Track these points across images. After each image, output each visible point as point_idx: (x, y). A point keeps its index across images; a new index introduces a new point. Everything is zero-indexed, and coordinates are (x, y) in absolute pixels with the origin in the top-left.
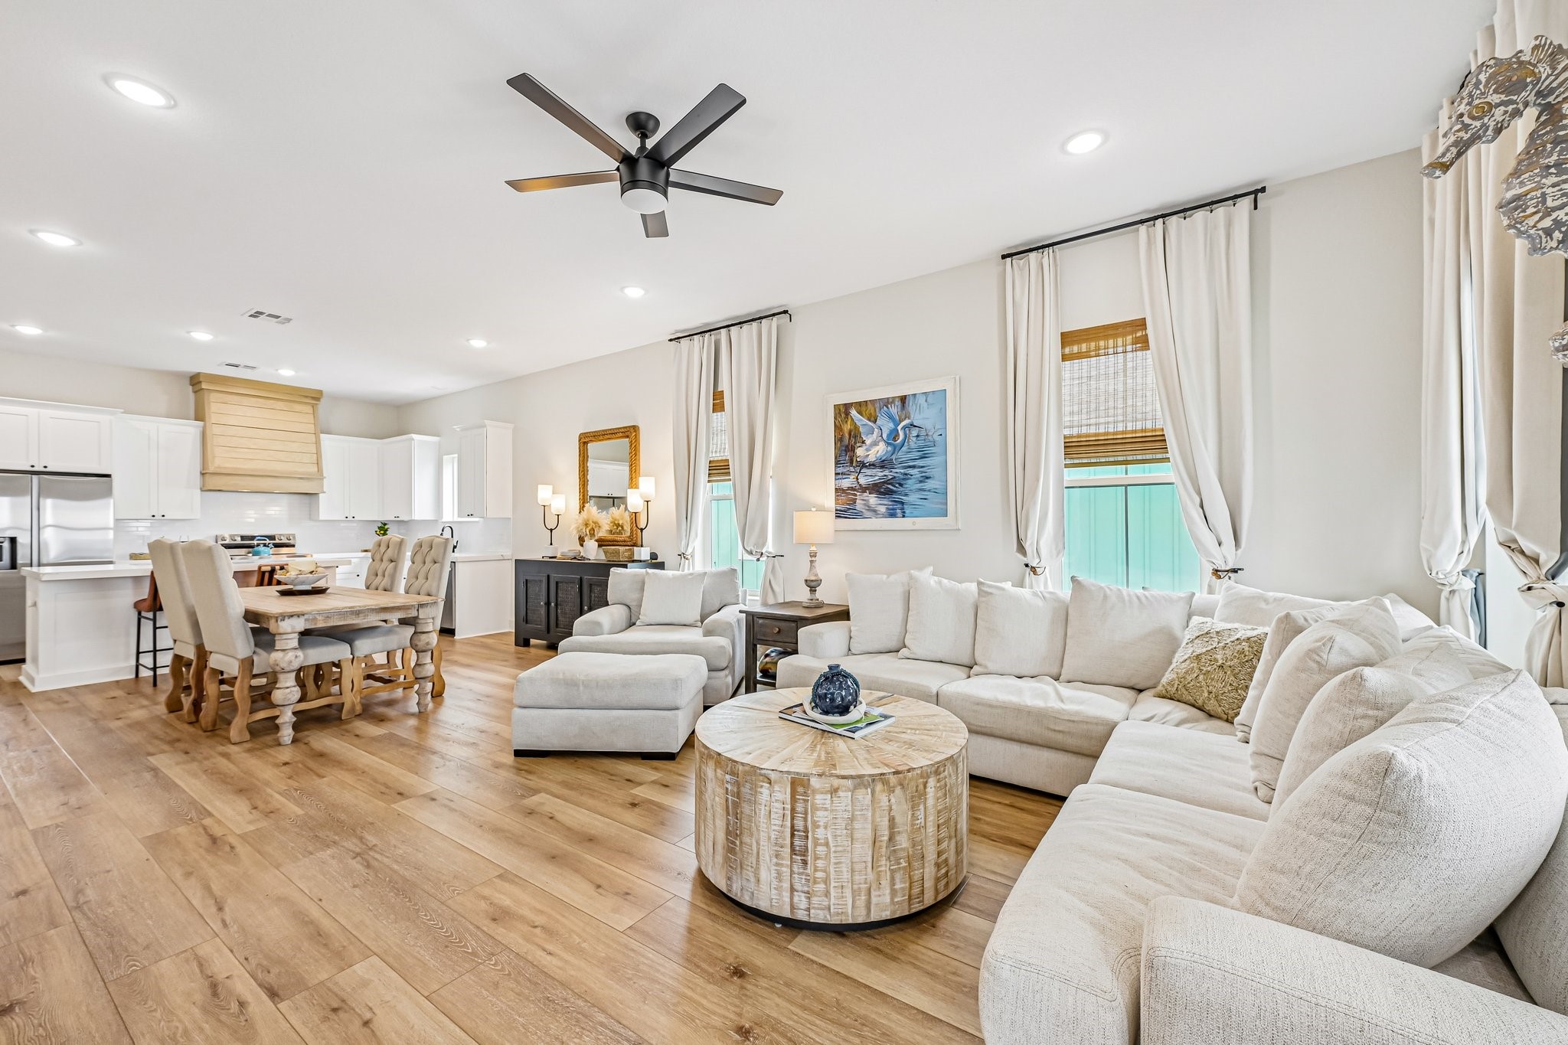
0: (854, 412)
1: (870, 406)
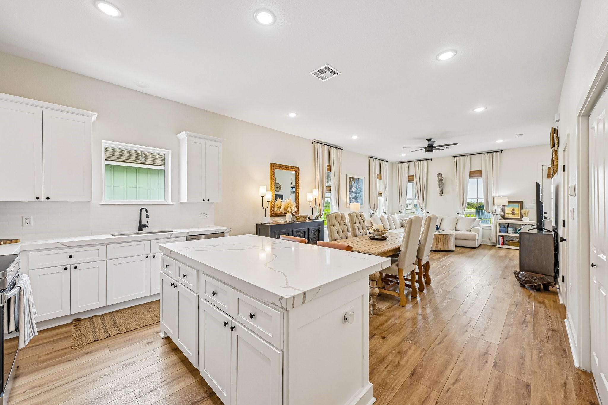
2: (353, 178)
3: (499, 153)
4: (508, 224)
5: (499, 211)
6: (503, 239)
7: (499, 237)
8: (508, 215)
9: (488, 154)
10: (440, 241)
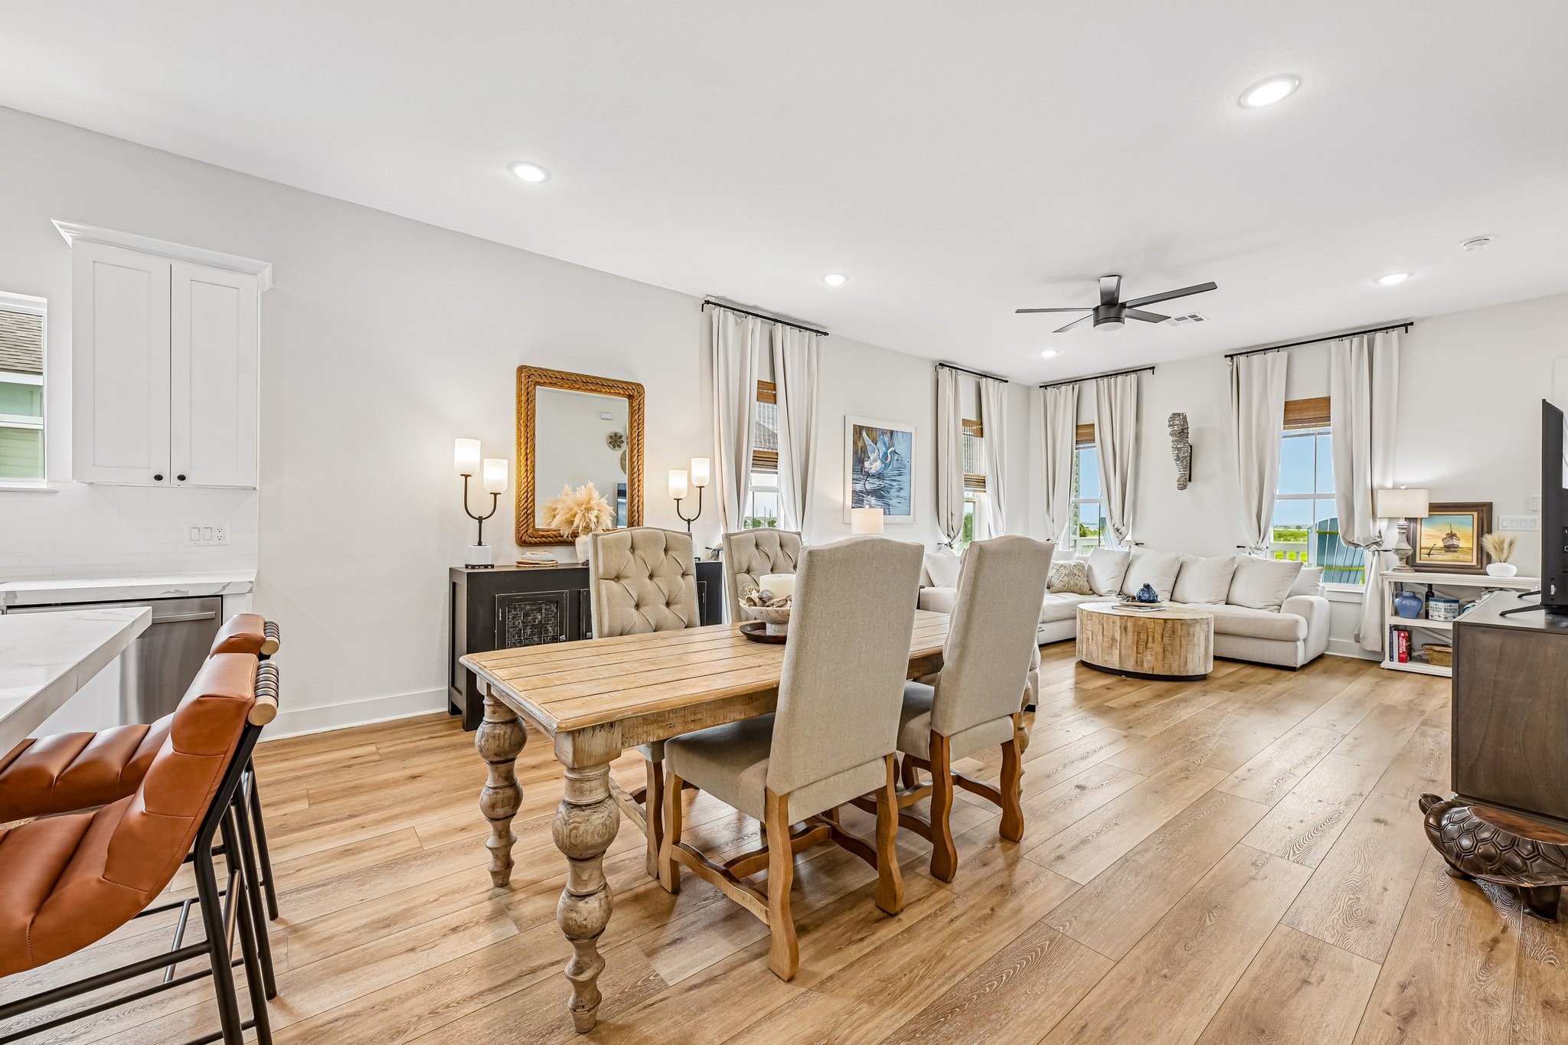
0: (864, 434)
1: (874, 432)
2: (869, 430)
3: (1394, 334)
4: (1430, 586)
5: (1393, 538)
6: (1409, 639)
7: (1391, 633)
8: (1429, 554)
9: (1356, 340)
10: (1150, 640)
